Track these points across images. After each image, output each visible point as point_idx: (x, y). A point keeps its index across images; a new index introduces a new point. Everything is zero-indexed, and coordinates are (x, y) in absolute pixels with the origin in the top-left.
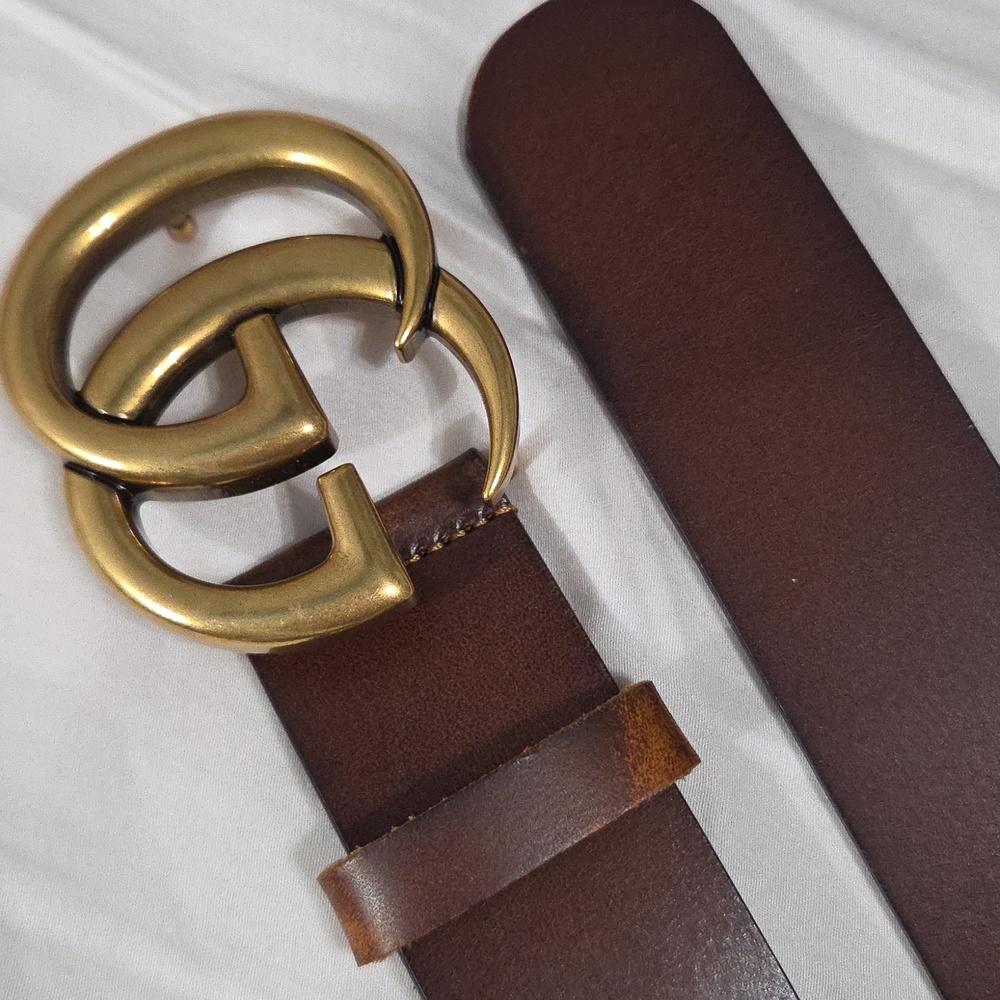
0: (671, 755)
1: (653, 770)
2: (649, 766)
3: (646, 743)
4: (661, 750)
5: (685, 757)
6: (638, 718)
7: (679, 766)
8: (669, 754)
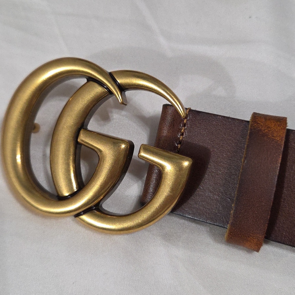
0: (279, 124)
1: (278, 132)
2: (276, 132)
3: (269, 128)
4: (275, 125)
5: (282, 121)
6: (261, 124)
7: (284, 124)
8: (278, 124)
